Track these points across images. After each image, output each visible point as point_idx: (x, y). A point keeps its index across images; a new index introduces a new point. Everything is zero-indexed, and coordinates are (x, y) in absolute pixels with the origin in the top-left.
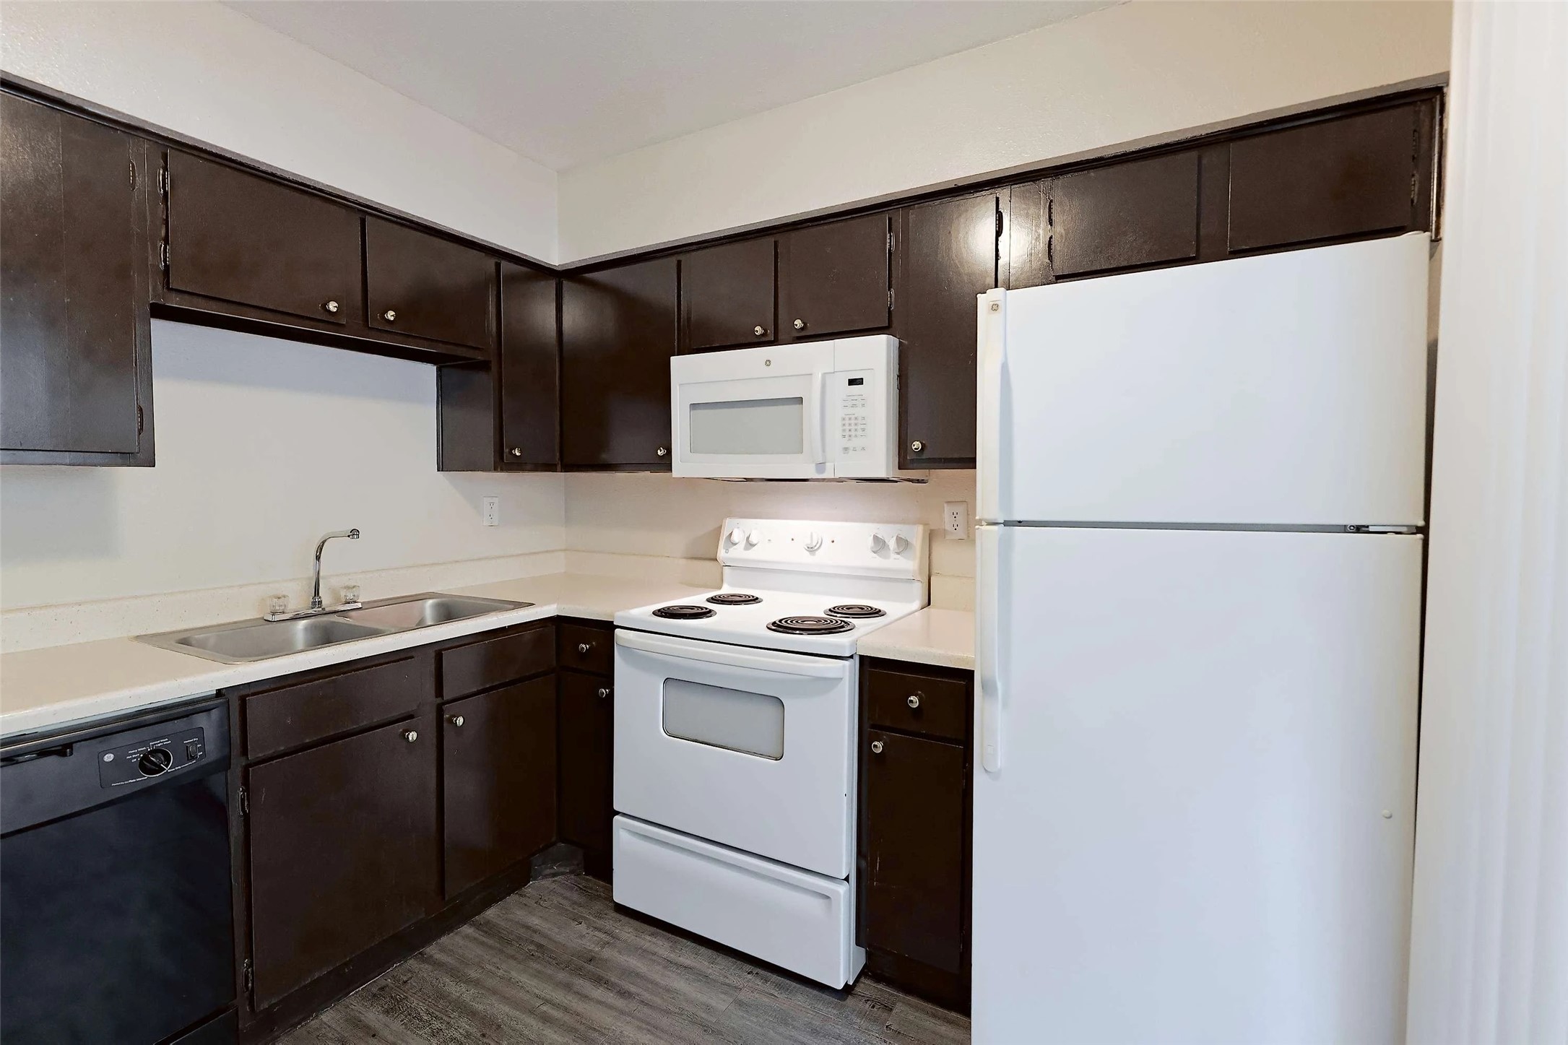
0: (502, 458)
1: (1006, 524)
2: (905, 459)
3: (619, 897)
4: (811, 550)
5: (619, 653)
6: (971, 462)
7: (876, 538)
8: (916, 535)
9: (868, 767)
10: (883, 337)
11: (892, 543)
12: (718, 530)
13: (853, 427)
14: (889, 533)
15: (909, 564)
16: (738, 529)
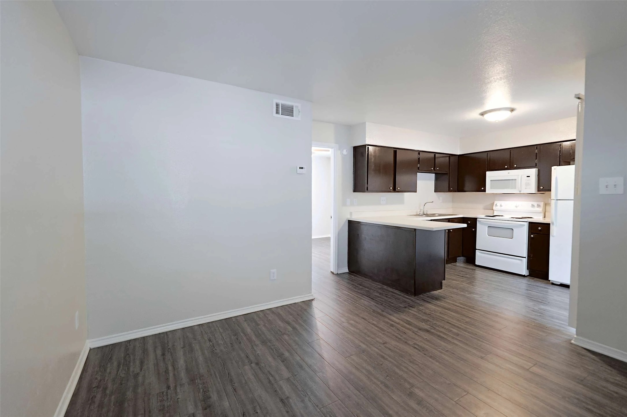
0: (449, 190)
1: (557, 200)
2: (539, 190)
3: (477, 263)
4: (516, 207)
5: (478, 222)
6: (550, 190)
7: (532, 205)
8: (542, 204)
9: (530, 240)
10: (534, 169)
11: (536, 205)
12: (494, 203)
13: (527, 184)
14: (535, 204)
15: (540, 209)
16: (498, 203)
